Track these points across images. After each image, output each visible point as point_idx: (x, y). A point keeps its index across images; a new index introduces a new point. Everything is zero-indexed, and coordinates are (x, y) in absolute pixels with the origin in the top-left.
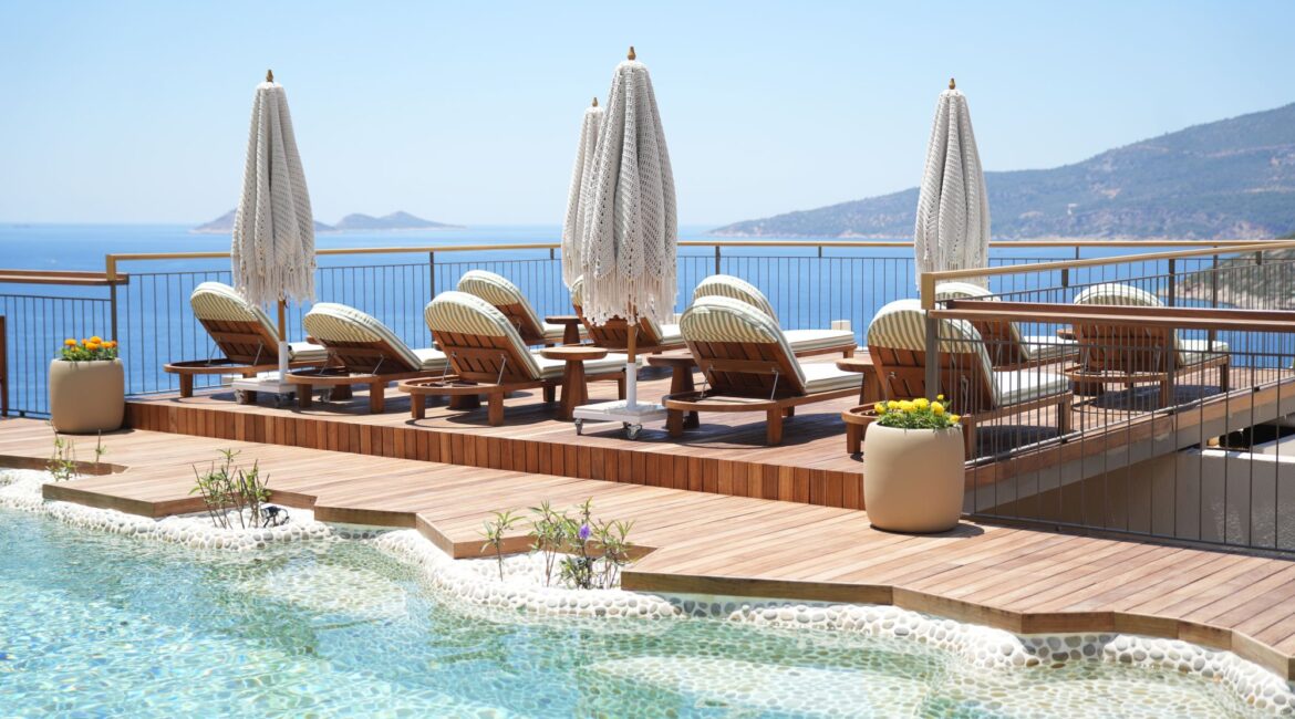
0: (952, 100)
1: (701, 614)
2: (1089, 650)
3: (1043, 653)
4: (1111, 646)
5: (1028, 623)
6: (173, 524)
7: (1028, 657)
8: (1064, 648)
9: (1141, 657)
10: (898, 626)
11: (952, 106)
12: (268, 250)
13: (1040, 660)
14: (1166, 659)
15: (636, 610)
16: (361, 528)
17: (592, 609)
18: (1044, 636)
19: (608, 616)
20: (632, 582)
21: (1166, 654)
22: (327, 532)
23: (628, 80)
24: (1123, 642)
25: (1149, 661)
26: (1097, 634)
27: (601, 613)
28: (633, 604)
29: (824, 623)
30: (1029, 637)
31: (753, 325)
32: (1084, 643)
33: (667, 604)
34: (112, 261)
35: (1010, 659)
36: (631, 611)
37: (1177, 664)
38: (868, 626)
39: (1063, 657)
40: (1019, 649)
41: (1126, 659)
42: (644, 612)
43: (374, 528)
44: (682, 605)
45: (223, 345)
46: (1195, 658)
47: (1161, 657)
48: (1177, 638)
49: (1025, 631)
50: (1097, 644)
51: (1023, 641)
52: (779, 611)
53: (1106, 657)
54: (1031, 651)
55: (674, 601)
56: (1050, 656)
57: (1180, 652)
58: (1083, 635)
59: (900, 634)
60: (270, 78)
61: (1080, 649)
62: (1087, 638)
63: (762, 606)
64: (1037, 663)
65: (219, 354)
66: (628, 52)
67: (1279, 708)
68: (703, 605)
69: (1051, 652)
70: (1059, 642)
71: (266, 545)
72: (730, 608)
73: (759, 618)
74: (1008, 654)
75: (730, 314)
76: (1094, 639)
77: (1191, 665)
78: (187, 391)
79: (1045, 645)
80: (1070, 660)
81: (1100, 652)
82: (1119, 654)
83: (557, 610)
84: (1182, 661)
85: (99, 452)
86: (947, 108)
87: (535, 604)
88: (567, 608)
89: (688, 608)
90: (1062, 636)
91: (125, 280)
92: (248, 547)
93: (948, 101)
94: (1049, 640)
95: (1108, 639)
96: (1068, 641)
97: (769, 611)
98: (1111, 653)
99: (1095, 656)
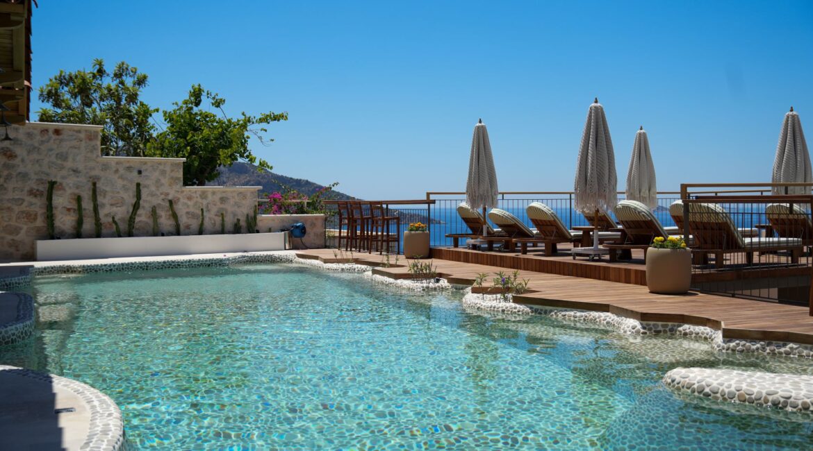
0: (790, 117)
1: (540, 313)
2: (671, 330)
3: (650, 329)
4: (681, 329)
5: (643, 317)
6: (399, 282)
7: (642, 331)
8: (660, 328)
9: (691, 333)
10: (608, 319)
11: (790, 119)
12: (476, 189)
13: (648, 333)
14: (700, 334)
15: (516, 310)
16: (461, 286)
17: (500, 309)
18: (652, 323)
19: (506, 312)
20: (516, 300)
21: (700, 332)
22: (450, 286)
23: (593, 111)
24: (686, 327)
25: (694, 335)
26: (676, 324)
27: (503, 311)
28: (515, 308)
29: (582, 318)
30: (644, 323)
31: (639, 213)
32: (670, 327)
33: (528, 309)
34: (428, 194)
35: (634, 331)
36: (514, 310)
37: (703, 336)
38: (598, 320)
39: (660, 332)
40: (639, 327)
41: (685, 334)
42: (519, 311)
43: (465, 286)
44: (534, 310)
45: (472, 228)
46: (710, 333)
47: (698, 333)
48: (706, 326)
49: (642, 320)
50: (675, 328)
51: (641, 324)
52: (567, 313)
53: (678, 333)
54: (644, 328)
55: (531, 308)
56: (652, 331)
57: (705, 331)
58: (670, 324)
59: (608, 323)
60: (480, 122)
61: (667, 329)
62: (672, 325)
63: (562, 311)
64: (646, 333)
65: (470, 231)
66: (594, 100)
67: (718, 349)
68: (542, 310)
69: (654, 329)
70: (658, 326)
71: (426, 290)
72: (551, 311)
73: (560, 315)
74: (633, 329)
75: (629, 207)
76: (675, 326)
77: (708, 336)
78: (456, 245)
79: (651, 326)
80: (662, 333)
81: (676, 331)
82: (683, 332)
83: (489, 309)
84: (705, 335)
85: (397, 260)
86: (787, 121)
87: (482, 307)
88: (492, 309)
89: (536, 311)
90: (660, 323)
91: (434, 202)
92: (419, 290)
93: (788, 117)
94: (654, 325)
95: (680, 326)
96: (663, 326)
97: (564, 313)
98: (680, 331)
99: (674, 332)
